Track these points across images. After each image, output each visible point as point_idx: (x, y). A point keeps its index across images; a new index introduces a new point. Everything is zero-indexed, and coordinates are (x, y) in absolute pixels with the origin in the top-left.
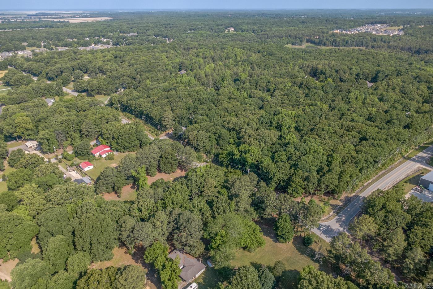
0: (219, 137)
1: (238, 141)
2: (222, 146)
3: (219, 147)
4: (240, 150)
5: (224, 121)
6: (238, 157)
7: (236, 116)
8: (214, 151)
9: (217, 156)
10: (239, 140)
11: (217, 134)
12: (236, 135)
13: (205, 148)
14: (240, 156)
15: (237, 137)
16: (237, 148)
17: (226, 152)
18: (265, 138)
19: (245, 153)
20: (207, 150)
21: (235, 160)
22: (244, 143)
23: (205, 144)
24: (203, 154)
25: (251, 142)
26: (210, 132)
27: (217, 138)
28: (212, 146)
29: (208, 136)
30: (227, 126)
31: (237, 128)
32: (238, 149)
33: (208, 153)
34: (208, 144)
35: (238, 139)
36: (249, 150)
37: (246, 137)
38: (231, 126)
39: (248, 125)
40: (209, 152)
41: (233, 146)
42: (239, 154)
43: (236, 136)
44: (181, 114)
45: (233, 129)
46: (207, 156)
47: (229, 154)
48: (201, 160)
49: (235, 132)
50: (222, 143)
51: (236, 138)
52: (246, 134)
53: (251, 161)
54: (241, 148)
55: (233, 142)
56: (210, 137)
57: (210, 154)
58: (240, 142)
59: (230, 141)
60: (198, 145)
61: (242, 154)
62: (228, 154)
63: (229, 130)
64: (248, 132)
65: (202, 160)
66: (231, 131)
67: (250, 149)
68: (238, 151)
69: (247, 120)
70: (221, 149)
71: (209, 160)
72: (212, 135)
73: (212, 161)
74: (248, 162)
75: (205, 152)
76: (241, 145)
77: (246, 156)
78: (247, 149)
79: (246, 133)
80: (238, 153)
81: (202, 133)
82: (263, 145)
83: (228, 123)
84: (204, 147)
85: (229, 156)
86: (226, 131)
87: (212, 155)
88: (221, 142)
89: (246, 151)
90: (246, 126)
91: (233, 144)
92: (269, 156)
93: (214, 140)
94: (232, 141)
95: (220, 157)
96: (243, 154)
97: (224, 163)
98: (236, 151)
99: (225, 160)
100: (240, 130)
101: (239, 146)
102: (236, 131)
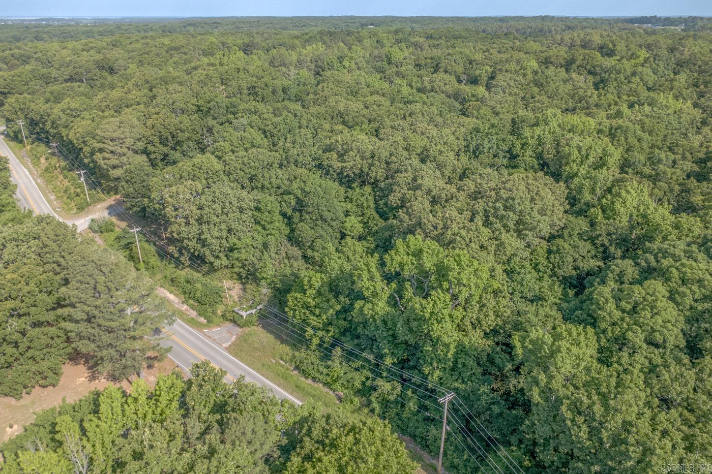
0: (300, 207)
1: (382, 223)
2: (312, 248)
3: (296, 251)
4: (393, 267)
5: (328, 149)
6: (382, 307)
7: (376, 132)
8: (271, 268)
9: (281, 293)
10: (386, 219)
11: (290, 193)
12: (371, 198)
13: (235, 254)
14: (393, 302)
15: (377, 209)
16: (373, 261)
17: (318, 280)
18: (518, 208)
19: (423, 291)
20: (244, 266)
21: (365, 324)
22: (412, 232)
23: (233, 240)
24: (227, 284)
25: (446, 227)
26: (263, 187)
27: (289, 212)
28: (265, 246)
29: (253, 205)
30: (339, 164)
31: (378, 172)
32: (382, 264)
33: (249, 276)
34: (249, 236)
35: (383, 216)
36: (442, 271)
37: (420, 204)
38: (353, 163)
39: (423, 161)
40: (253, 274)
41: (359, 247)
42: (385, 290)
43: (373, 206)
44: (173, 129)
45: (363, 179)
46: (244, 290)
47: (334, 288)
48: (214, 312)
49: (368, 189)
50: (311, 232)
51: (371, 212)
52: (419, 192)
53: (458, 336)
54: (399, 257)
55: (359, 229)
56: (258, 209)
57: (257, 280)
58: (391, 227)
59: (348, 225)
60: (204, 243)
61: (400, 292)
62: (331, 290)
63: (346, 181)
64: (427, 182)
65: (219, 313)
66: (354, 185)
67: (449, 269)
68: (378, 276)
69: (419, 143)
70: (305, 257)
71: (244, 314)
72: (270, 201)
73: (263, 318)
74: (435, 343)
75: (239, 275)
76: (399, 242)
77: (429, 308)
78: (429, 263)
79: (419, 187)
80: (380, 284)
81: (227, 189)
82: (512, 242)
83: (341, 156)
84: (231, 250)
85: (336, 297)
86: (334, 187)
87: (265, 290)
88: (305, 229)
89: (426, 275)
90: (416, 162)
91: (360, 238)
92: (552, 300)
93: (279, 223)
94: (354, 224)
95: (290, 303)
96: (409, 292)
97: (310, 331)
98: (372, 278)
99: (313, 321)
100: (392, 178)
101: (385, 246)
102: (375, 184)
